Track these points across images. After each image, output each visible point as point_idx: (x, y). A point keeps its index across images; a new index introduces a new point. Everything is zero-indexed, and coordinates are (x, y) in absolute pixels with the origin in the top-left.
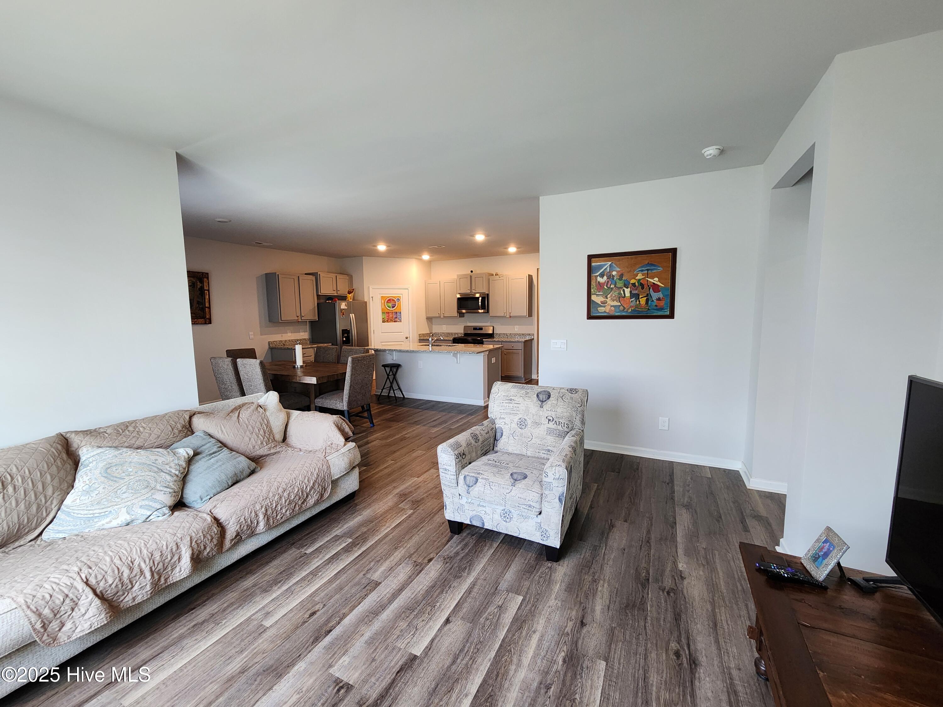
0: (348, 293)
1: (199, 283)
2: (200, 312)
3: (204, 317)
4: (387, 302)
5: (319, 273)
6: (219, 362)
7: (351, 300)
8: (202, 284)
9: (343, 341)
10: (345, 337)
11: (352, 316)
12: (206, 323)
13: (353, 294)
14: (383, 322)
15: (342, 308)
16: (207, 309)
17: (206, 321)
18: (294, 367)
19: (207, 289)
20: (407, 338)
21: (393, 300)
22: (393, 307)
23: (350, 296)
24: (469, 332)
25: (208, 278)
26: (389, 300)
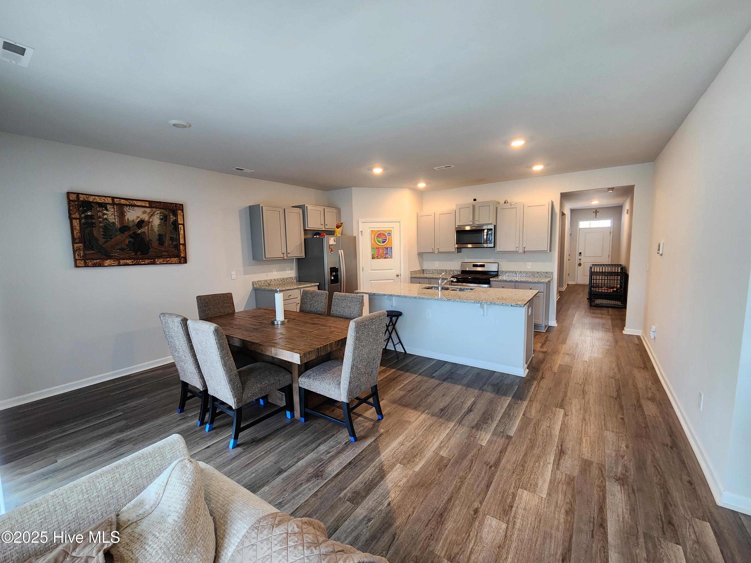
0: (337, 227)
1: (172, 216)
2: (173, 249)
3: (178, 256)
4: (377, 237)
5: (306, 206)
6: (169, 322)
7: (339, 235)
8: (175, 217)
9: (331, 280)
10: (334, 276)
11: (341, 252)
12: (180, 263)
13: (341, 228)
14: (373, 258)
15: (330, 244)
16: (181, 247)
17: (180, 260)
18: (273, 323)
19: (182, 223)
20: (397, 276)
21: (384, 235)
22: (384, 242)
23: (338, 231)
24: (468, 270)
25: (182, 210)
26: (380, 234)
